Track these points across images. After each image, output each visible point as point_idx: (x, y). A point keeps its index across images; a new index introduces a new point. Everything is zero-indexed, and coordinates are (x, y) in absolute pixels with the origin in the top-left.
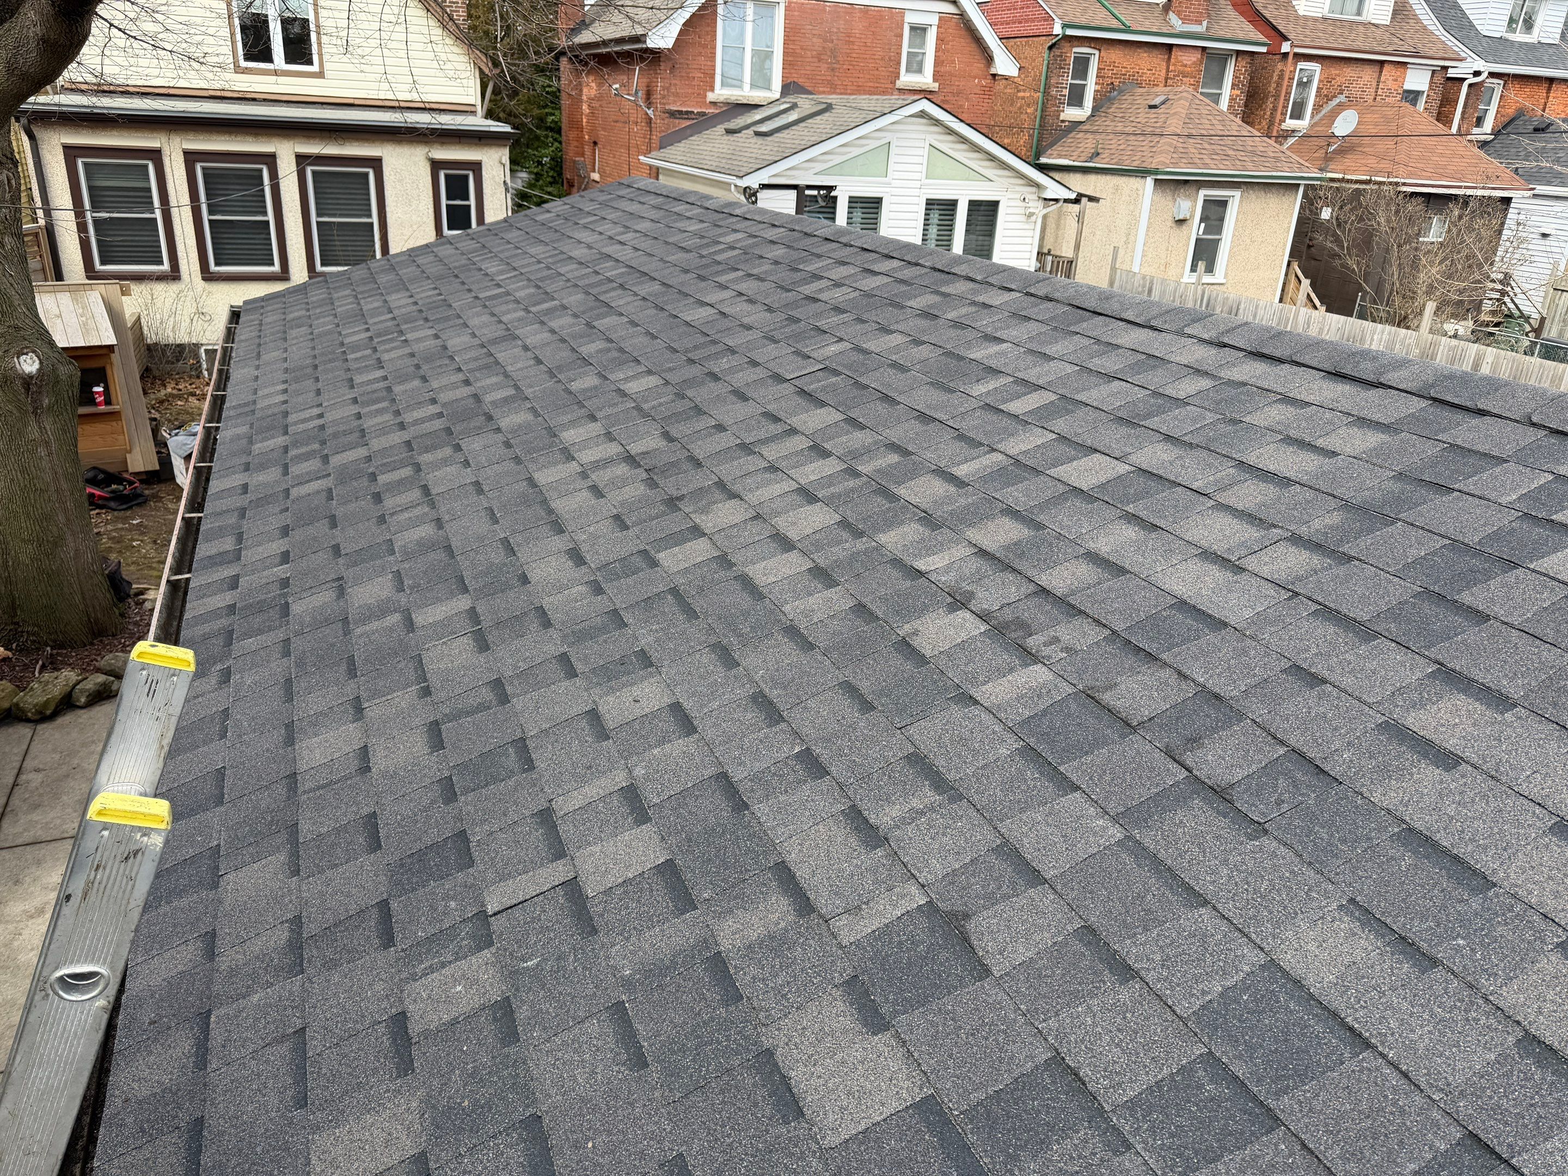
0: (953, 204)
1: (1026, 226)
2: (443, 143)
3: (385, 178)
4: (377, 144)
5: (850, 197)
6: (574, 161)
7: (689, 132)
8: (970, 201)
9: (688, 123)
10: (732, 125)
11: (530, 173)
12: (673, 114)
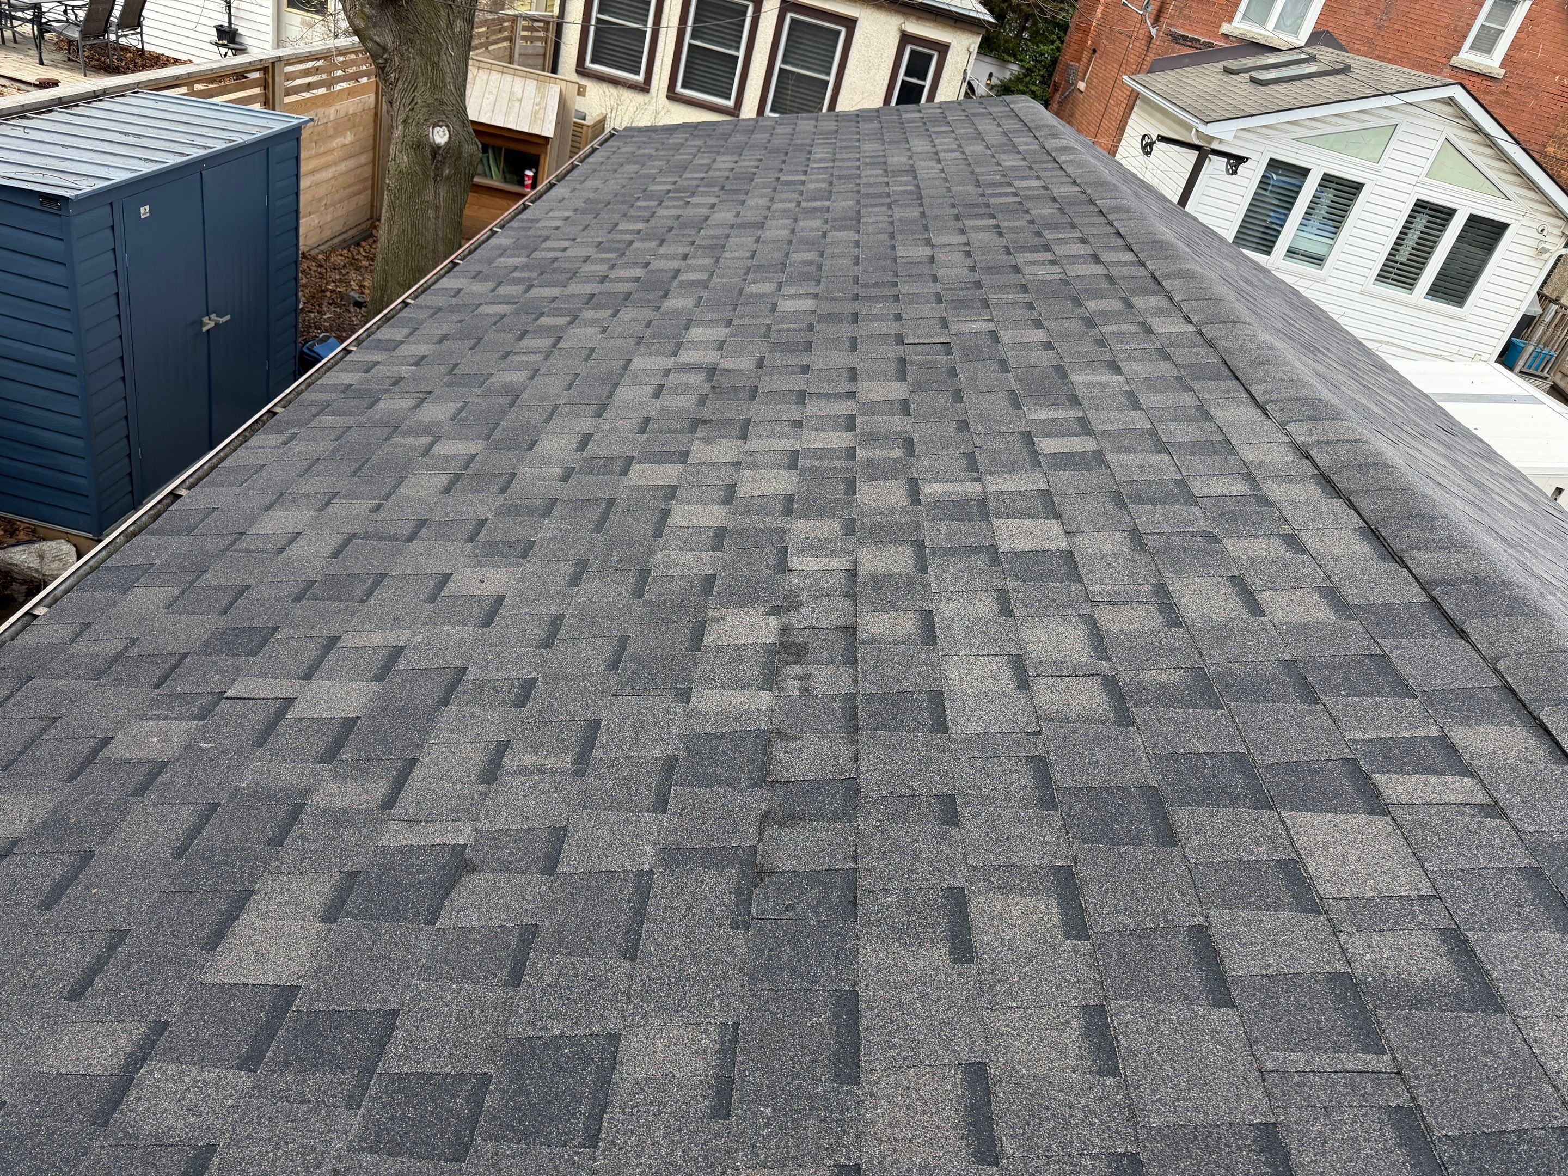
0: (1449, 213)
1: (1533, 263)
2: (919, 18)
3: (855, 40)
4: (858, 4)
6: (1068, 66)
7: (1186, 61)
8: (1471, 215)
9: (1190, 51)
10: (1234, 64)
12: (1176, 38)
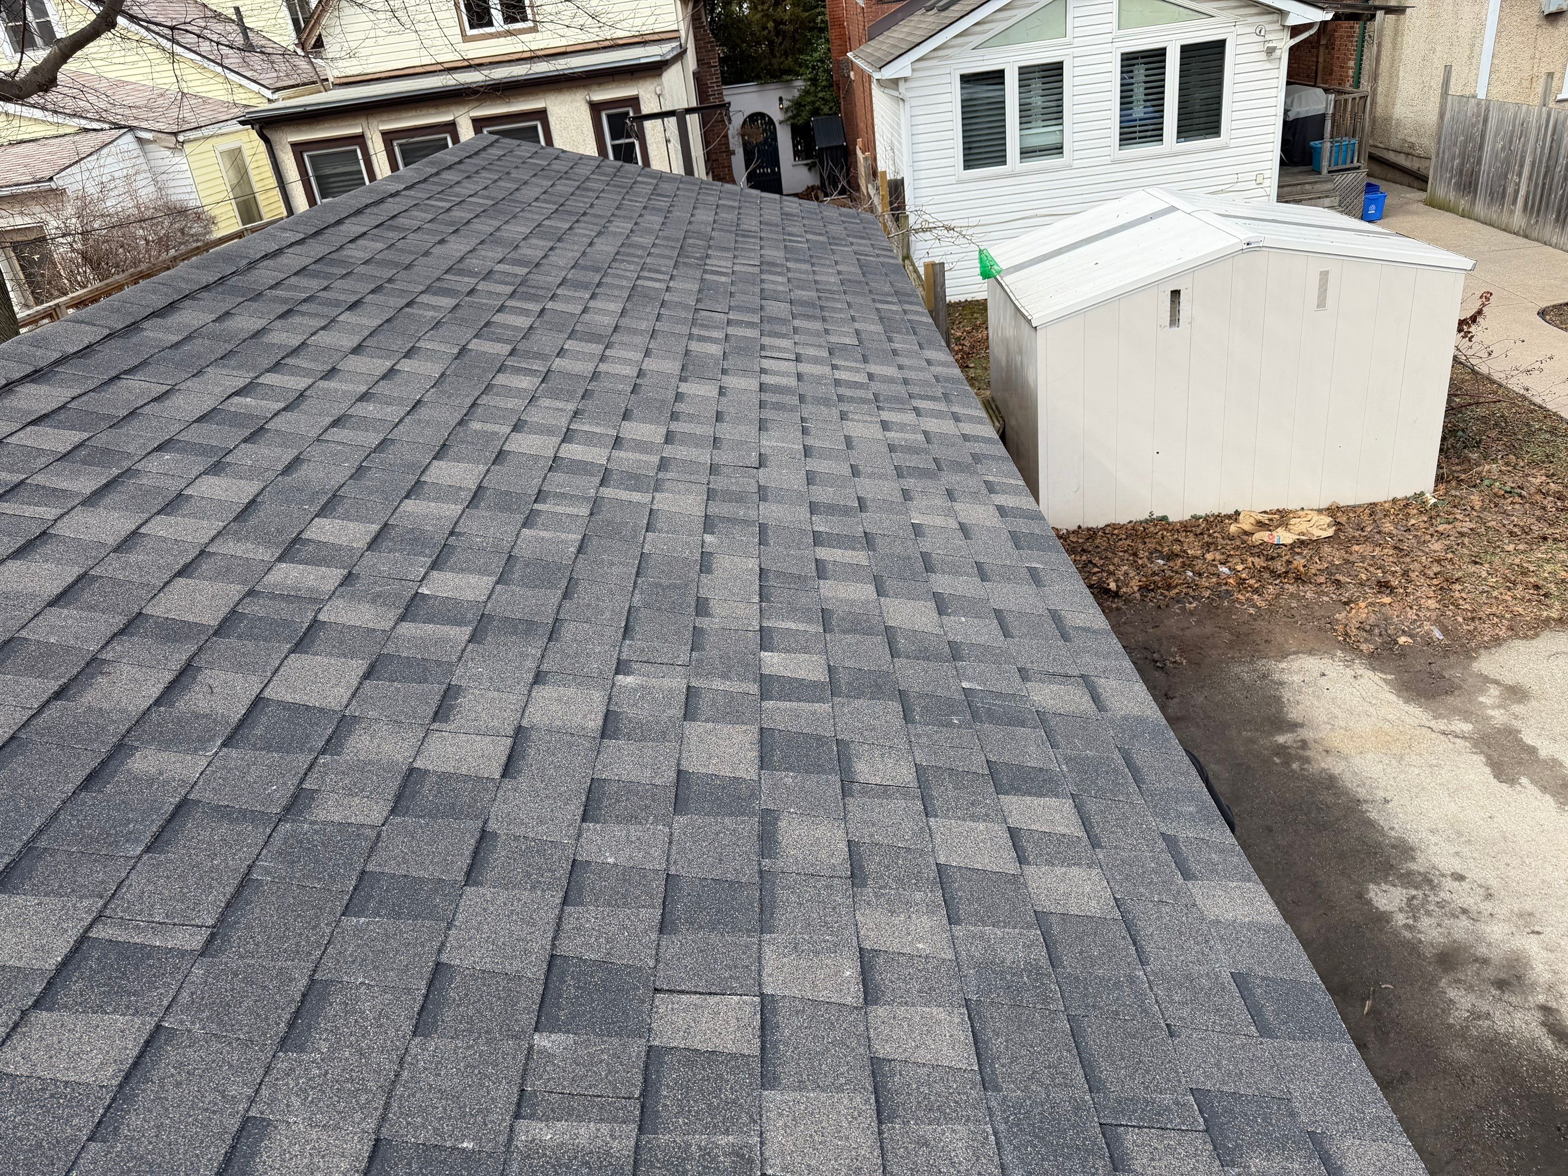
0: (1159, 55)
1: (1268, 66)
2: (600, 84)
3: (552, 128)
4: (541, 96)
5: (1020, 68)
6: (838, 62)
8: (1182, 47)
9: (898, 6)
11: (805, 80)
